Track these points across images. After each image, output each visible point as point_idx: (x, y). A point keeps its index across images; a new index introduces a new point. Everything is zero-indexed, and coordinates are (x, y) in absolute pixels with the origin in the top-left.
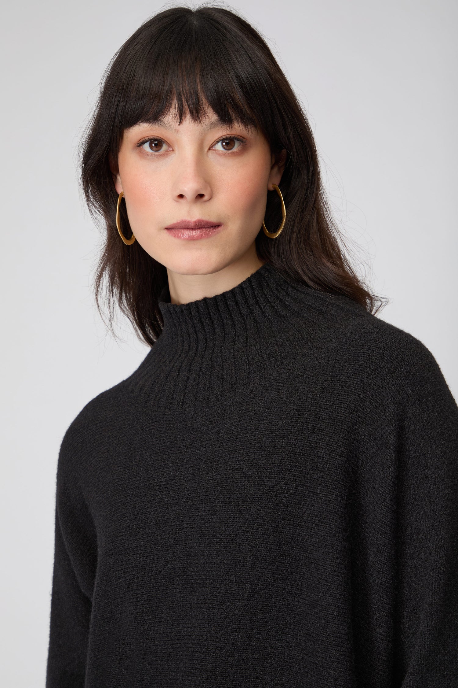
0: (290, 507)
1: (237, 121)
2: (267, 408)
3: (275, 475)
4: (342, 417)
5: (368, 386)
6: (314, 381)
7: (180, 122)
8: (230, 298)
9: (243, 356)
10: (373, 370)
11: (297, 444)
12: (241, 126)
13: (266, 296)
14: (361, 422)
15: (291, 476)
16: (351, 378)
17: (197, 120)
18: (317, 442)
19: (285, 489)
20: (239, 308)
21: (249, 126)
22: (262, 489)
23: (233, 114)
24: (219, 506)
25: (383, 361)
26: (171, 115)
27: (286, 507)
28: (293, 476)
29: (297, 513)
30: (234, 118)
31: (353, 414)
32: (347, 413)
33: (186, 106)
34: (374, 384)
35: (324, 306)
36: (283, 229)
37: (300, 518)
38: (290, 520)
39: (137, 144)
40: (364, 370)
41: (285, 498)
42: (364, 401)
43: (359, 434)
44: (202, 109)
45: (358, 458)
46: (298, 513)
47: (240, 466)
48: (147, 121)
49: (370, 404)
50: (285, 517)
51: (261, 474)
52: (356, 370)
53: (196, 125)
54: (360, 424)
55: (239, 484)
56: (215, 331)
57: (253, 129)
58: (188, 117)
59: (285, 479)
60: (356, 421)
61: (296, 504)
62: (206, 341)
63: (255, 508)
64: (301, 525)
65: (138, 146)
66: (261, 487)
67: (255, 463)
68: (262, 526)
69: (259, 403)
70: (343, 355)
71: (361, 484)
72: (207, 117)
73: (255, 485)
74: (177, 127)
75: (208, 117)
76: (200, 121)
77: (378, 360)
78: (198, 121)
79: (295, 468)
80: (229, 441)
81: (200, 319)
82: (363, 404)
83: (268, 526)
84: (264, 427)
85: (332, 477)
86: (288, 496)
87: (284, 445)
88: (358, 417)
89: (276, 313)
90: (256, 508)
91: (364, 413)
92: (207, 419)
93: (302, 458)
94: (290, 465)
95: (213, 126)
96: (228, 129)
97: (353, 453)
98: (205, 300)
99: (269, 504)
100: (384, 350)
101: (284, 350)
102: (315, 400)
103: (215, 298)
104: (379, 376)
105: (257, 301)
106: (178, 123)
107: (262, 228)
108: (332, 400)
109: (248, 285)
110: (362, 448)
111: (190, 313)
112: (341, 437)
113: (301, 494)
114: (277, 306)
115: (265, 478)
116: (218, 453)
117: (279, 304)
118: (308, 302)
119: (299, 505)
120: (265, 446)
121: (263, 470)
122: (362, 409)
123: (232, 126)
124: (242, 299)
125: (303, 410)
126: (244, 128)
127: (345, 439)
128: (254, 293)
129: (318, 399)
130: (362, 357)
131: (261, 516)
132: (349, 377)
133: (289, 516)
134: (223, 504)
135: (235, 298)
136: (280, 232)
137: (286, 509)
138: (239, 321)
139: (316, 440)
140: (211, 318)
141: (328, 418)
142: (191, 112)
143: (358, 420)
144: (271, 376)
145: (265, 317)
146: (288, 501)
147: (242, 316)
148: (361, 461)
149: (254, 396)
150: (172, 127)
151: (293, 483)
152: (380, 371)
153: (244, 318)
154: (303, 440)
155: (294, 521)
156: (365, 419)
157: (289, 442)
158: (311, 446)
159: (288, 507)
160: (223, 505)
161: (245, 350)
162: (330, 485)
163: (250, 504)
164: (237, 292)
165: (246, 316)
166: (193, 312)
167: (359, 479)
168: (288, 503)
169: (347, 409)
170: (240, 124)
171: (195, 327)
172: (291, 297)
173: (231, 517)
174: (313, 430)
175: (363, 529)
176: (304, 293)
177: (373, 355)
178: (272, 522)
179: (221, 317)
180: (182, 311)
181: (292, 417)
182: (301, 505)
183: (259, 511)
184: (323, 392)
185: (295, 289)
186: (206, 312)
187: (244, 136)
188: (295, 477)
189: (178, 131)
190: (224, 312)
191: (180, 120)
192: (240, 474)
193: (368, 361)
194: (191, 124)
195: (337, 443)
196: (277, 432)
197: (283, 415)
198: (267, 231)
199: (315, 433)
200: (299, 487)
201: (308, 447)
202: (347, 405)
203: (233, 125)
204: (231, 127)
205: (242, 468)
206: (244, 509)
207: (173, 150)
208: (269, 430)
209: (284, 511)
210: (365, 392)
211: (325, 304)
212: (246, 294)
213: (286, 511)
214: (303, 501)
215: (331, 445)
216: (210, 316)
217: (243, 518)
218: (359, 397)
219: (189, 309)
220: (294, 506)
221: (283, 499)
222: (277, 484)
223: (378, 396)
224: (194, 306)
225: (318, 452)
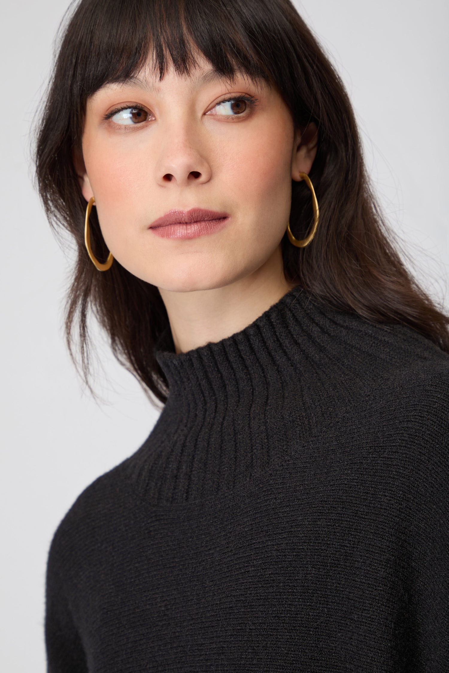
0: (321, 641)
1: (241, 72)
2: (288, 501)
3: (299, 597)
4: (386, 509)
5: (421, 464)
6: (350, 459)
7: (161, 77)
8: (242, 342)
9: (260, 425)
10: (427, 441)
11: (327, 551)
12: (246, 78)
13: (292, 335)
14: (414, 516)
15: (321, 597)
16: (398, 453)
17: (183, 72)
18: (354, 548)
19: (312, 615)
20: (255, 354)
21: (257, 79)
22: (282, 617)
23: (233, 62)
24: (227, 642)
25: (442, 427)
26: (147, 67)
27: (315, 641)
28: (324, 597)
29: (331, 649)
30: (236, 67)
31: (402, 505)
32: (393, 505)
33: (167, 53)
34: (429, 461)
35: (372, 346)
36: (316, 234)
37: (335, 656)
38: (322, 660)
39: (105, 116)
40: (416, 441)
41: (314, 628)
42: (416, 485)
43: (411, 533)
44: (190, 56)
45: (412, 567)
46: (333, 649)
47: (253, 585)
48: (116, 79)
49: (425, 490)
50: (314, 656)
51: (280, 595)
52: (404, 442)
53: (183, 79)
54: (411, 519)
55: (252, 610)
56: (225, 388)
57: (264, 84)
58: (171, 69)
59: (313, 602)
60: (407, 514)
61: (329, 637)
62: (216, 403)
63: (273, 644)
64: (337, 666)
65: (106, 119)
66: (281, 614)
67: (273, 580)
68: (283, 669)
69: (279, 493)
70: (389, 420)
71: (419, 603)
72: (197, 67)
73: (273, 611)
74: (157, 84)
75: (199, 66)
76: (188, 73)
77: (434, 426)
78: (186, 73)
79: (326, 585)
80: (241, 547)
81: (206, 373)
82: (416, 491)
83: (291, 669)
84: (284, 527)
85: (372, 596)
86: (318, 625)
87: (309, 554)
88: (408, 510)
89: (307, 359)
90: (275, 644)
91: (417, 503)
92: (216, 517)
93: (334, 571)
94: (319, 581)
95: (206, 79)
96: (229, 82)
97: (404, 561)
98: (210, 346)
99: (293, 639)
100: (442, 410)
101: (313, 415)
102: (350, 488)
103: (223, 343)
104: (436, 450)
105: (281, 344)
106: (158, 78)
107: (286, 233)
108: (373, 486)
109: (265, 323)
110: (417, 553)
111: (192, 365)
112: (385, 539)
113: (336, 622)
114: (309, 349)
115: (286, 601)
116: (227, 565)
117: (310, 346)
118: (351, 342)
119: (333, 637)
120: (285, 555)
121: (283, 589)
122: (413, 497)
123: (233, 78)
124: (259, 342)
125: (335, 502)
126: (250, 81)
127: (390, 541)
128: (275, 332)
129: (355, 485)
130: (413, 422)
131: (281, 656)
132: (395, 452)
133: (320, 654)
134: (232, 639)
135: (249, 341)
136: (311, 237)
137: (316, 644)
138: (257, 374)
139: (353, 544)
140: (219, 371)
141: (368, 513)
142: (175, 61)
143: (410, 513)
144: (295, 452)
145: (292, 366)
146: (318, 632)
147: (261, 366)
148: (417, 571)
149: (273, 483)
150: (151, 84)
151: (324, 607)
152: (437, 441)
153: (263, 369)
154: (335, 545)
155: (327, 661)
156: (419, 512)
157: (316, 549)
158: (346, 553)
159: (318, 641)
160: (232, 641)
161: (263, 416)
162: (371, 608)
163: (267, 638)
164: (252, 332)
165: (266, 366)
166: (196, 364)
167: (415, 597)
168: (318, 635)
169: (392, 498)
170: (245, 76)
171: (200, 384)
172: (329, 335)
173: (243, 658)
174: (348, 531)
175: (424, 668)
176: (347, 328)
177: (428, 419)
178: (296, 664)
179: (232, 368)
180: (182, 363)
181: (320, 513)
182: (336, 638)
183: (278, 648)
184: (362, 474)
185: (335, 323)
186: (212, 363)
187: (252, 94)
188: (326, 598)
189: (158, 90)
190: (235, 363)
191: (161, 73)
192: (254, 597)
193: (421, 428)
194: (176, 78)
195: (380, 547)
196: (300, 535)
197: (308, 511)
198: (293, 238)
199: (352, 535)
200: (332, 612)
201: (342, 555)
202: (393, 492)
203: (235, 77)
204: (232, 80)
205: (256, 587)
206: (258, 647)
207: (155, 119)
208: (290, 532)
209: (313, 646)
210: (417, 473)
211: (374, 343)
212: (263, 335)
213: (315, 647)
214: (339, 632)
215: (372, 552)
216: (218, 368)
217: (258, 659)
218: (409, 480)
219: (190, 360)
220: (327, 639)
221: (311, 629)
222: (302, 608)
223: (435, 479)
224: (196, 356)
225: (356, 561)
